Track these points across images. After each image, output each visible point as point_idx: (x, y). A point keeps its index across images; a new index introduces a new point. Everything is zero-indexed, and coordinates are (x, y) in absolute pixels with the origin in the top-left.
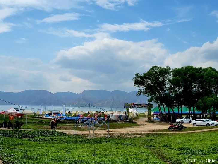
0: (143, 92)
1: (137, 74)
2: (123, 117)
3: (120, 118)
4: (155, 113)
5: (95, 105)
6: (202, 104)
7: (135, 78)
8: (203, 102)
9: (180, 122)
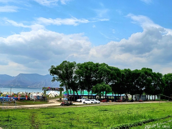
0: (56, 80)
1: (52, 66)
2: (40, 97)
3: (38, 98)
4: (65, 95)
5: (29, 87)
6: (95, 89)
7: (51, 69)
8: (96, 88)
9: (79, 101)
